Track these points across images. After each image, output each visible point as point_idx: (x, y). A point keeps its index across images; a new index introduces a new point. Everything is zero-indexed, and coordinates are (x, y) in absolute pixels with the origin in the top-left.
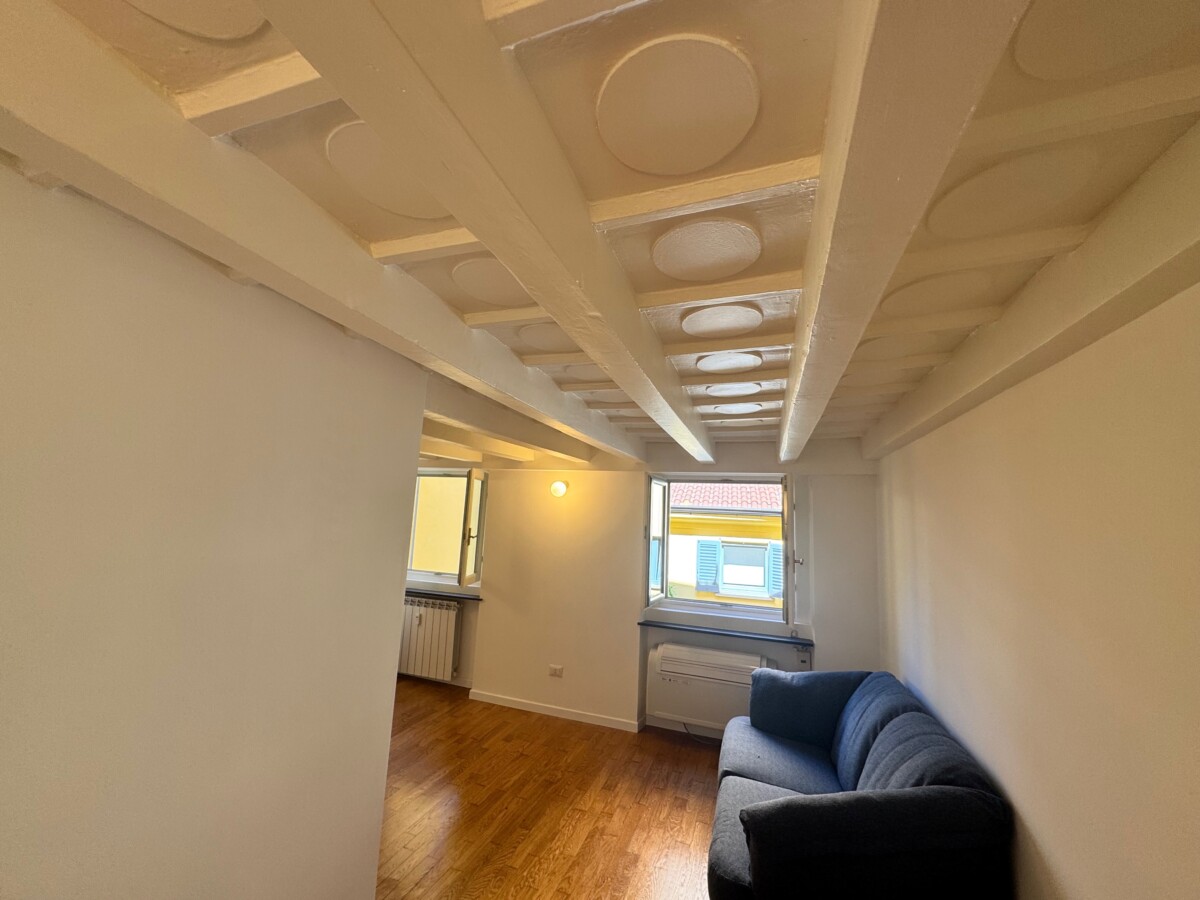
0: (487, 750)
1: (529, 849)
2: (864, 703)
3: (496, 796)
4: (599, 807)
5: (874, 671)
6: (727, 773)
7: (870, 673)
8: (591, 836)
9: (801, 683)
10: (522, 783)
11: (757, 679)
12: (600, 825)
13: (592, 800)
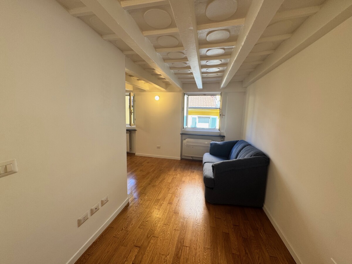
0: (143, 165)
1: (159, 182)
2: (237, 146)
3: (148, 173)
4: (174, 174)
5: (239, 140)
6: (205, 163)
7: (239, 141)
8: (173, 179)
9: (222, 144)
10: (154, 171)
11: (211, 144)
12: (175, 176)
13: (172, 172)
